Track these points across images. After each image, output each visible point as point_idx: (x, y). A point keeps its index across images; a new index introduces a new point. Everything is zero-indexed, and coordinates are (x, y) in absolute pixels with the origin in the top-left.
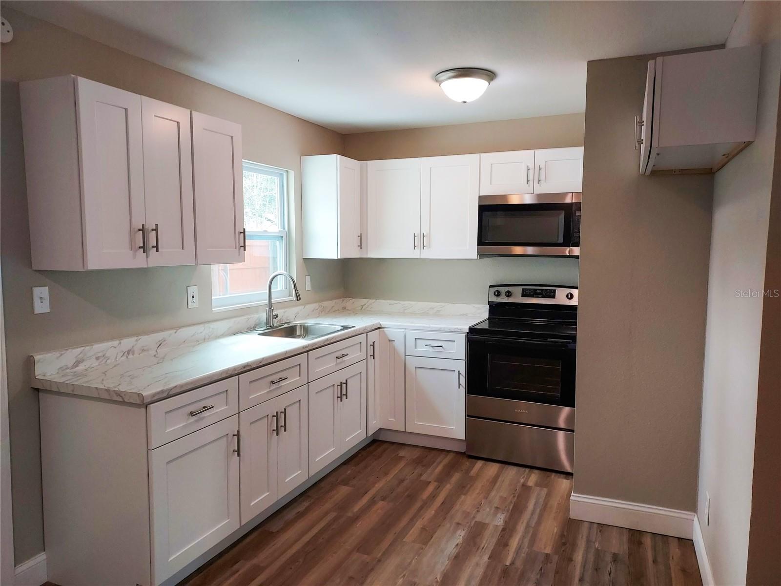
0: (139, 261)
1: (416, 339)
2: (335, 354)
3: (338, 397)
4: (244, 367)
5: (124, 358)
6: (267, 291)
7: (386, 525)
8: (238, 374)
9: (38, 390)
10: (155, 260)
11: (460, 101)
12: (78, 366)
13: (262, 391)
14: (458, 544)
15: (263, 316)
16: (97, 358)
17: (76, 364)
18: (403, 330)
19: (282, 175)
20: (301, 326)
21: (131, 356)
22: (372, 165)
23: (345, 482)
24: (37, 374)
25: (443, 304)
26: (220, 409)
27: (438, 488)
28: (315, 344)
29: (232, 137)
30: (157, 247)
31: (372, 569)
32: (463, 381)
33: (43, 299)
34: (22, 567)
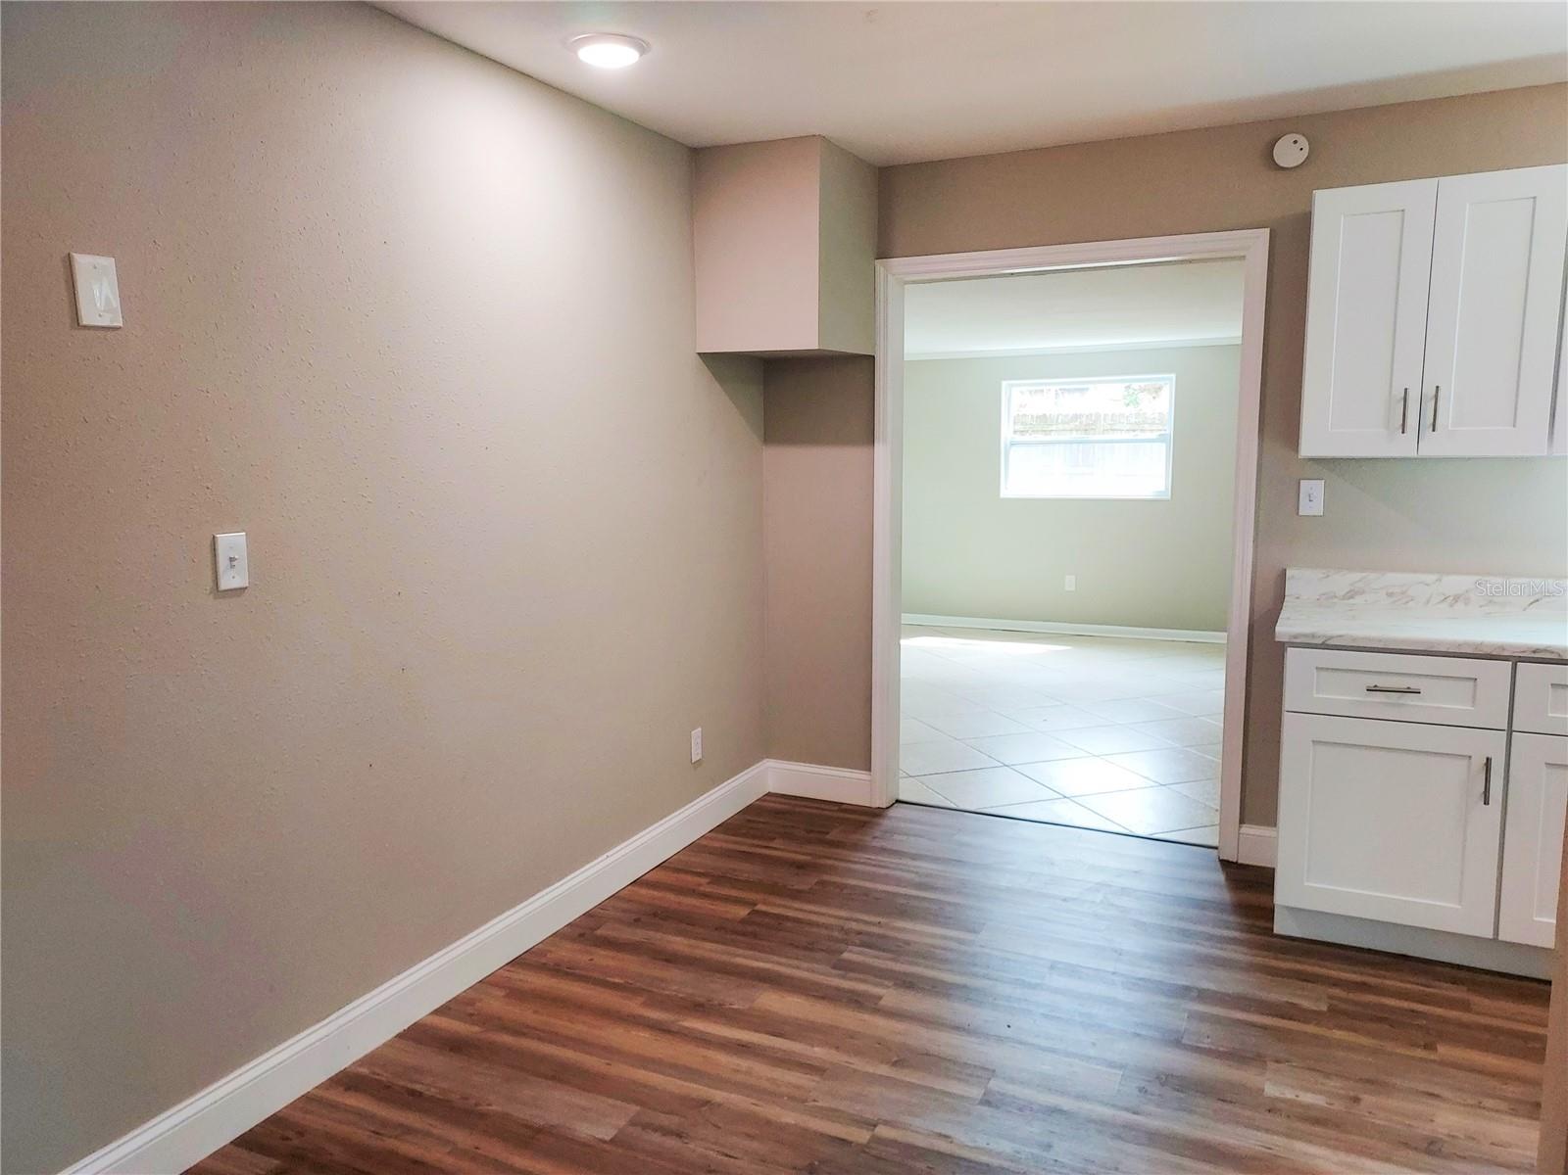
0: (1403, 447)
4: (1534, 652)
10: (1431, 445)
12: (1352, 598)
16: (1390, 595)
17: (1351, 595)
24: (1287, 594)
33: (1313, 497)
34: (1246, 829)
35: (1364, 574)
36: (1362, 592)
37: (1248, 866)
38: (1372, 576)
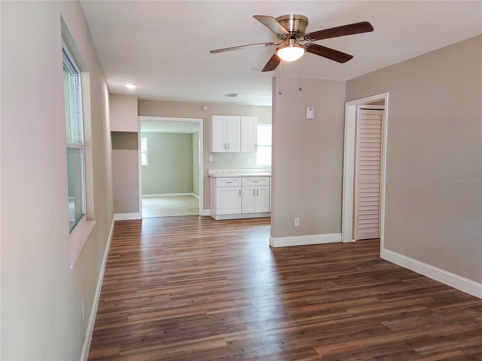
0: (225, 151)
4: (244, 176)
9: (210, 176)
10: (228, 151)
13: (250, 183)
24: (209, 173)
26: (235, 183)
29: (254, 120)
30: (229, 148)
34: (205, 210)
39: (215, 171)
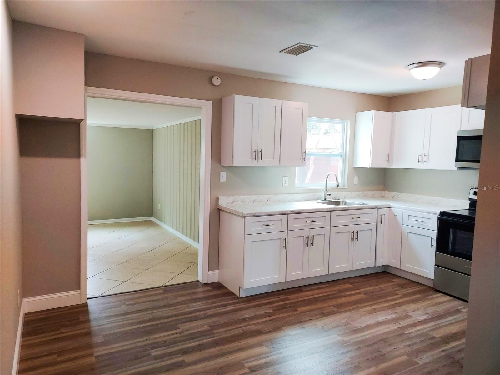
0: (254, 163)
1: (409, 215)
2: (351, 216)
3: (352, 239)
4: (291, 212)
5: (252, 203)
6: (325, 183)
7: (356, 302)
8: (288, 214)
9: (219, 210)
10: (260, 163)
11: (422, 79)
12: (233, 203)
13: (301, 224)
14: (386, 319)
15: (322, 195)
16: (241, 202)
17: (233, 202)
18: (402, 210)
19: (345, 123)
20: (343, 201)
21: (255, 203)
22: (398, 114)
23: (351, 284)
24: (219, 203)
25: (442, 198)
26: (277, 226)
27: (401, 298)
28: (336, 208)
29: (303, 109)
30: (261, 158)
31: (335, 314)
32: (434, 243)
33: (223, 176)
34: (210, 273)
35: (236, 197)
36: (235, 202)
37: (212, 283)
38: (238, 197)
39: (232, 199)
